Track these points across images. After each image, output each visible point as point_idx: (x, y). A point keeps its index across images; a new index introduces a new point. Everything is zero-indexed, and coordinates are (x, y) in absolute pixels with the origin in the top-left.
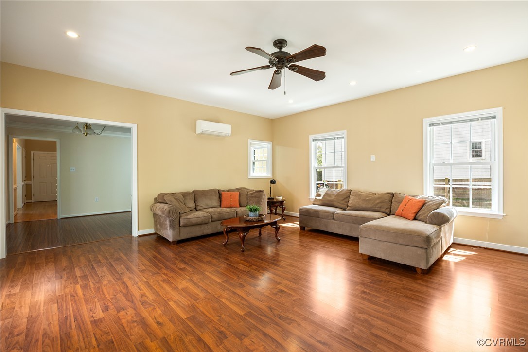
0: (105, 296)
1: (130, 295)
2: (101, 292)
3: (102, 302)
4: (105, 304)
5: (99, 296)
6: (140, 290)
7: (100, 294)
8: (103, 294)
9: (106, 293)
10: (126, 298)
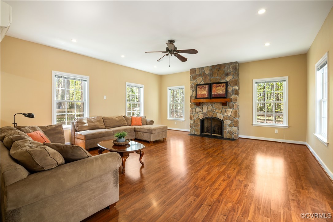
0: (240, 194)
1: (228, 185)
2: (240, 198)
3: (245, 191)
4: (245, 188)
5: (243, 196)
6: (221, 183)
7: (241, 196)
8: (239, 195)
9: (238, 195)
10: (232, 184)
